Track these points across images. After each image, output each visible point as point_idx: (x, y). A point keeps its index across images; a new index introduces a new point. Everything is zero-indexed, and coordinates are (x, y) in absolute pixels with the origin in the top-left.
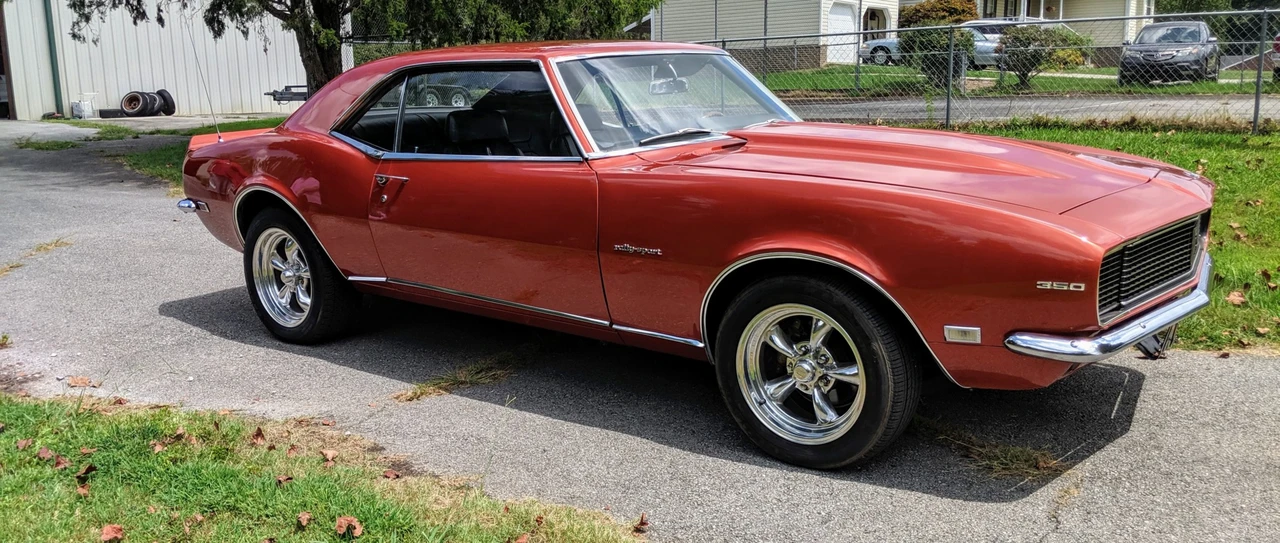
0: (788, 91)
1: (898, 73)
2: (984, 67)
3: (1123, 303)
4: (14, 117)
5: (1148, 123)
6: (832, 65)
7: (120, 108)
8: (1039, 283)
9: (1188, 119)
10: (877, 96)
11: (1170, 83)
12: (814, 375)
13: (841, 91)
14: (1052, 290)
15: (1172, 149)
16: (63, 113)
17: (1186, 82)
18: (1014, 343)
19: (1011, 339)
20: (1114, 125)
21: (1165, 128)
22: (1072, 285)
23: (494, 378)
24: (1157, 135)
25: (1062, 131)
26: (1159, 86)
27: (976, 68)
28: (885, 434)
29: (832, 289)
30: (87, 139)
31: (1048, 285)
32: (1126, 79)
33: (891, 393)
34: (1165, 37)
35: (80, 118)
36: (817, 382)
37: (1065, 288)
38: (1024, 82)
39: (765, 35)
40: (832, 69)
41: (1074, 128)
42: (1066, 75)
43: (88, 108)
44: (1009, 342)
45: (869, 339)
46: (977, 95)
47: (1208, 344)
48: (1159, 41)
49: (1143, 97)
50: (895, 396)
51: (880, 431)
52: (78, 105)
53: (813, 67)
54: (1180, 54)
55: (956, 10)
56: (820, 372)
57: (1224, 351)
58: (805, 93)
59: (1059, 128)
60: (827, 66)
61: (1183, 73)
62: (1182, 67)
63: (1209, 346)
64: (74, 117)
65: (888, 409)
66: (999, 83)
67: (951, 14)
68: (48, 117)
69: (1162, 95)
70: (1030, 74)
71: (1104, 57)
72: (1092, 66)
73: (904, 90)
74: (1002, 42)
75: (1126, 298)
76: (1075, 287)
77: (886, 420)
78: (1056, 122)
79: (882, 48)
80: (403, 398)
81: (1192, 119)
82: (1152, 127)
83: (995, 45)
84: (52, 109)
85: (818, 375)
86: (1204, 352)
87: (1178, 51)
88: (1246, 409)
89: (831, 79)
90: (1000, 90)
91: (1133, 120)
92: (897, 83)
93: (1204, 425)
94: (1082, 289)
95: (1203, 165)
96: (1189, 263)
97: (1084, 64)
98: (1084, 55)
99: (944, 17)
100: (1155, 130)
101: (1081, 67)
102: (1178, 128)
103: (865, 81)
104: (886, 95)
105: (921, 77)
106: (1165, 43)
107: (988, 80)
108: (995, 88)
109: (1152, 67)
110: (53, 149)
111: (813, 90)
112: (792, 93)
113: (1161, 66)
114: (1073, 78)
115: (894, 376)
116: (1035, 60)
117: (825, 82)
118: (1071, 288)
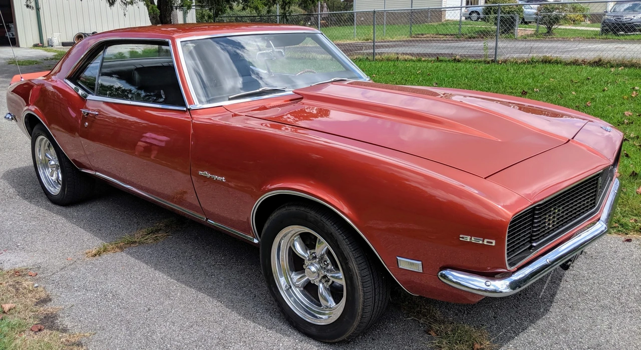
1: (481, 26)
2: (530, 22)
3: (534, 244)
4: (19, 46)
5: (609, 62)
6: (448, 20)
7: (73, 41)
8: (461, 236)
9: (632, 60)
10: (471, 38)
11: (629, 33)
12: (319, 275)
13: (452, 35)
14: (470, 243)
15: (620, 80)
16: (43, 44)
17: (637, 33)
18: (445, 277)
19: (444, 272)
20: (589, 63)
21: (618, 65)
22: (486, 241)
23: (156, 239)
24: (612, 70)
25: (559, 65)
26: (622, 35)
27: (526, 23)
28: (359, 326)
29: (325, 220)
30: (47, 59)
31: (468, 239)
32: (605, 31)
33: (361, 300)
34: (628, 9)
35: (52, 46)
36: (321, 279)
37: (481, 242)
38: (550, 31)
39: (412, 7)
40: (448, 23)
41: (566, 64)
42: (574, 28)
43: (57, 40)
44: (441, 275)
45: (347, 260)
46: (525, 38)
47: (620, 229)
48: (625, 10)
49: (612, 42)
50: (364, 302)
51: (356, 324)
52: (51, 40)
53: (437, 22)
54: (635, 18)
56: (323, 273)
57: (628, 236)
58: (432, 36)
59: (557, 64)
60: (445, 21)
61: (636, 28)
62: (635, 25)
63: (619, 231)
64: (49, 45)
65: (360, 311)
66: (537, 31)
68: (36, 46)
69: (624, 40)
70: (553, 27)
71: (595, 18)
72: (589, 22)
73: (484, 35)
74: (539, 9)
75: (535, 241)
76: (488, 242)
77: (359, 317)
78: (556, 60)
79: (476, 12)
80: (90, 255)
81: (634, 61)
82: (610, 64)
83: (536, 11)
84: (38, 41)
85: (321, 275)
86: (615, 235)
87: (634, 16)
88: (636, 292)
89: (447, 28)
90: (537, 35)
91: (600, 60)
92: (481, 31)
93: (603, 307)
94: (494, 244)
95: (636, 90)
96: (594, 203)
97: (584, 21)
98: (585, 16)
100: (612, 67)
101: (583, 23)
102: (626, 66)
103: (465, 29)
104: (474, 38)
105: (494, 27)
106: (627, 11)
107: (530, 30)
108: (535, 34)
109: (619, 24)
110: (25, 65)
111: (437, 34)
112: (425, 36)
113: (624, 24)
114: (577, 30)
115: (363, 288)
116: (556, 20)
117: (442, 30)
118: (485, 243)
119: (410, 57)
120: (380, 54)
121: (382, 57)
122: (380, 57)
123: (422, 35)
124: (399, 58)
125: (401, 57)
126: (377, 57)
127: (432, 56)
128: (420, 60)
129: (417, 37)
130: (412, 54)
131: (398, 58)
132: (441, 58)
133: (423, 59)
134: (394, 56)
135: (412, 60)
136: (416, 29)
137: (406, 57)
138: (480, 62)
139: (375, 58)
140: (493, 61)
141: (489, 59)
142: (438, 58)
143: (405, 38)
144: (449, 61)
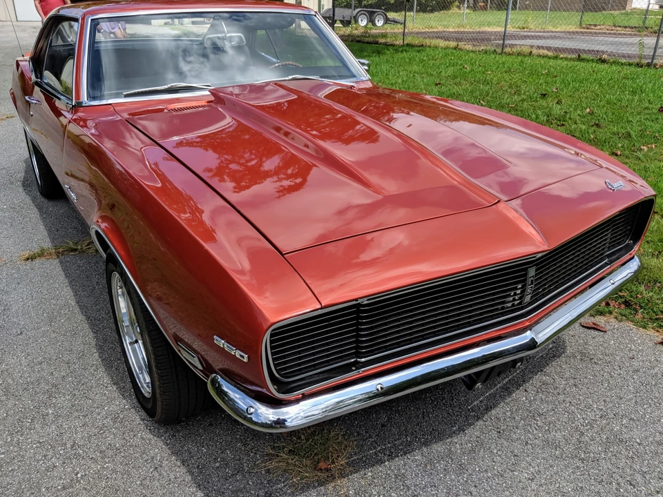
6: (634, 9)
10: (656, 33)
40: (632, 12)
58: (607, 27)
60: (631, 9)
80: (23, 258)
89: (629, 19)
103: (651, 21)
111: (614, 26)
119: (546, 52)
120: (512, 46)
121: (513, 50)
122: (510, 50)
123: (595, 25)
124: (533, 52)
125: (535, 51)
126: (507, 50)
127: (573, 52)
128: (556, 58)
129: (588, 28)
130: (549, 49)
131: (531, 52)
132: (584, 56)
133: (561, 56)
134: (526, 50)
135: (546, 56)
136: (589, 18)
137: (542, 52)
138: (630, 65)
139: (504, 51)
140: (649, 65)
141: (645, 61)
142: (579, 56)
143: (573, 28)
144: (592, 60)
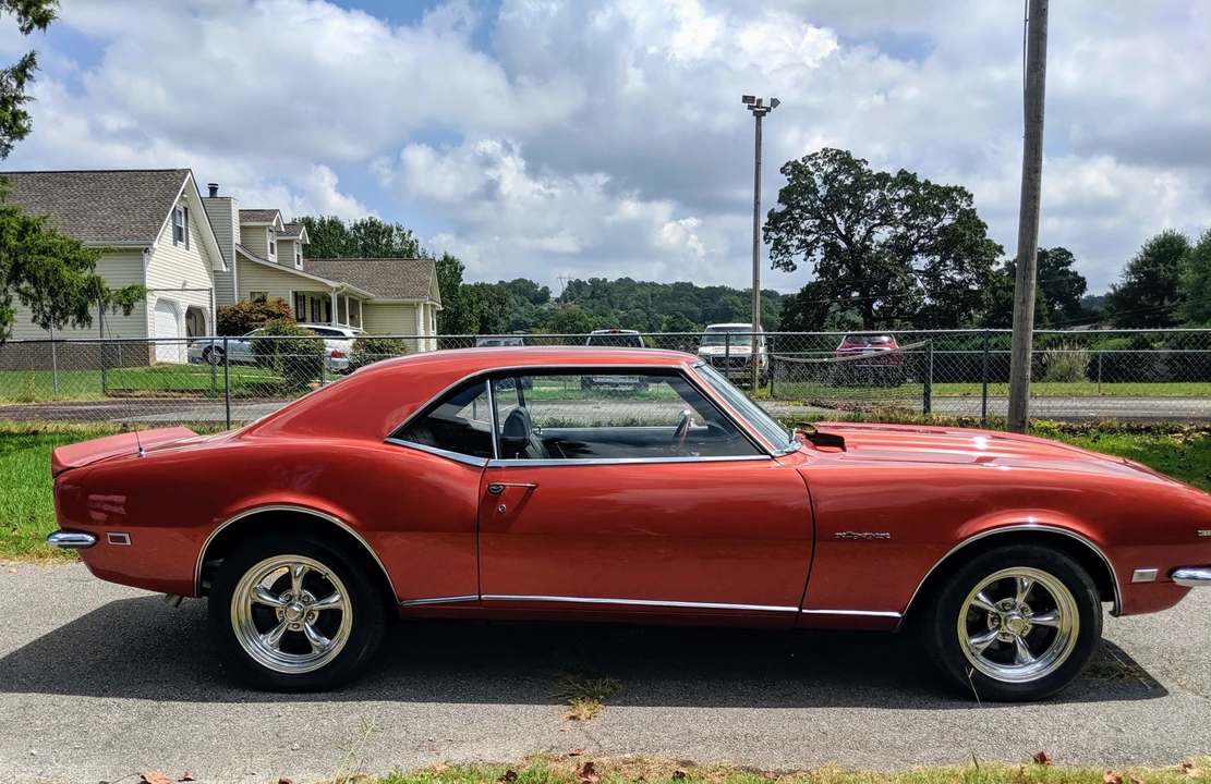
0: (131, 391)
6: (161, 363)
10: (239, 398)
13: (196, 392)
40: (165, 369)
53: (142, 365)
55: (273, 313)
56: (1026, 622)
60: (157, 365)
67: (269, 317)
73: (267, 392)
79: (217, 348)
92: (255, 385)
99: (263, 320)
105: (284, 379)
117: (169, 382)
